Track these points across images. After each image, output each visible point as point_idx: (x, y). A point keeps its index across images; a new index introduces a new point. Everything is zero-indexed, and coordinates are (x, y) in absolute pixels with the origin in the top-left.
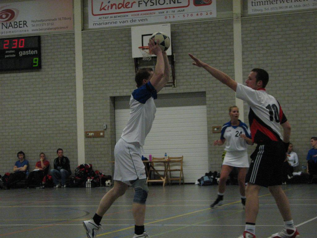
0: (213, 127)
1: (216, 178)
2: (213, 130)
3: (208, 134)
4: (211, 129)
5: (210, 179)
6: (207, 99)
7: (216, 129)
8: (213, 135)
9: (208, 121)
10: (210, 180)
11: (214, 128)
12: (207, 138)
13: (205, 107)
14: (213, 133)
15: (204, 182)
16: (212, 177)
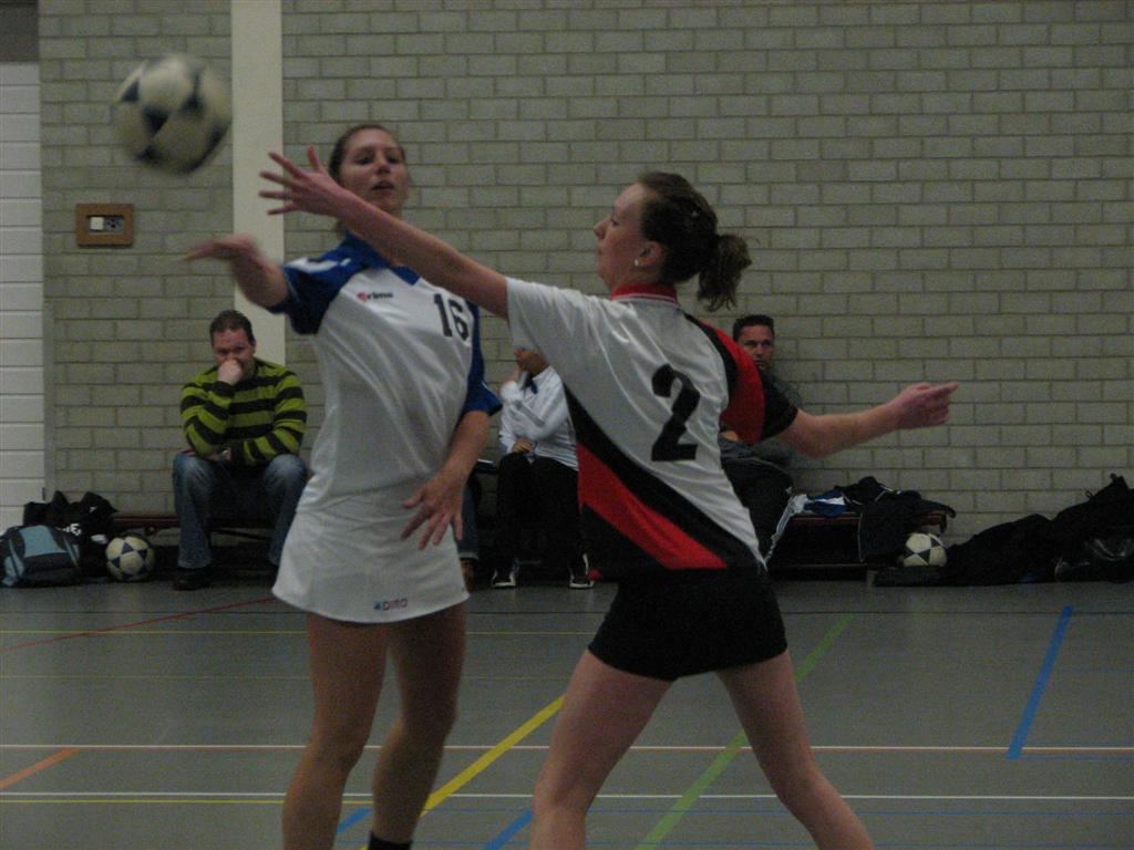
0: (79, 206)
1: (99, 538)
2: (83, 228)
3: (46, 254)
4: (70, 222)
5: (60, 544)
6: (46, 26)
7: (97, 223)
8: (79, 261)
9: (45, 169)
10: (60, 551)
11: (89, 217)
12: (38, 273)
13: (29, 72)
14: (81, 246)
15: (25, 561)
16: (73, 528)
